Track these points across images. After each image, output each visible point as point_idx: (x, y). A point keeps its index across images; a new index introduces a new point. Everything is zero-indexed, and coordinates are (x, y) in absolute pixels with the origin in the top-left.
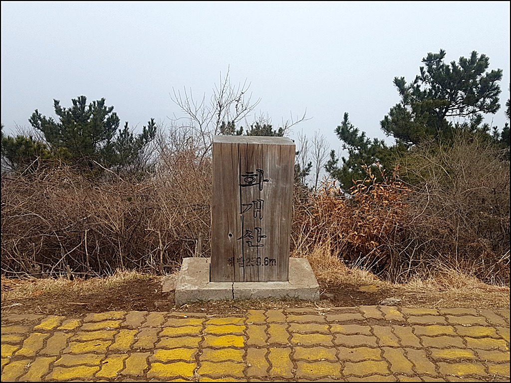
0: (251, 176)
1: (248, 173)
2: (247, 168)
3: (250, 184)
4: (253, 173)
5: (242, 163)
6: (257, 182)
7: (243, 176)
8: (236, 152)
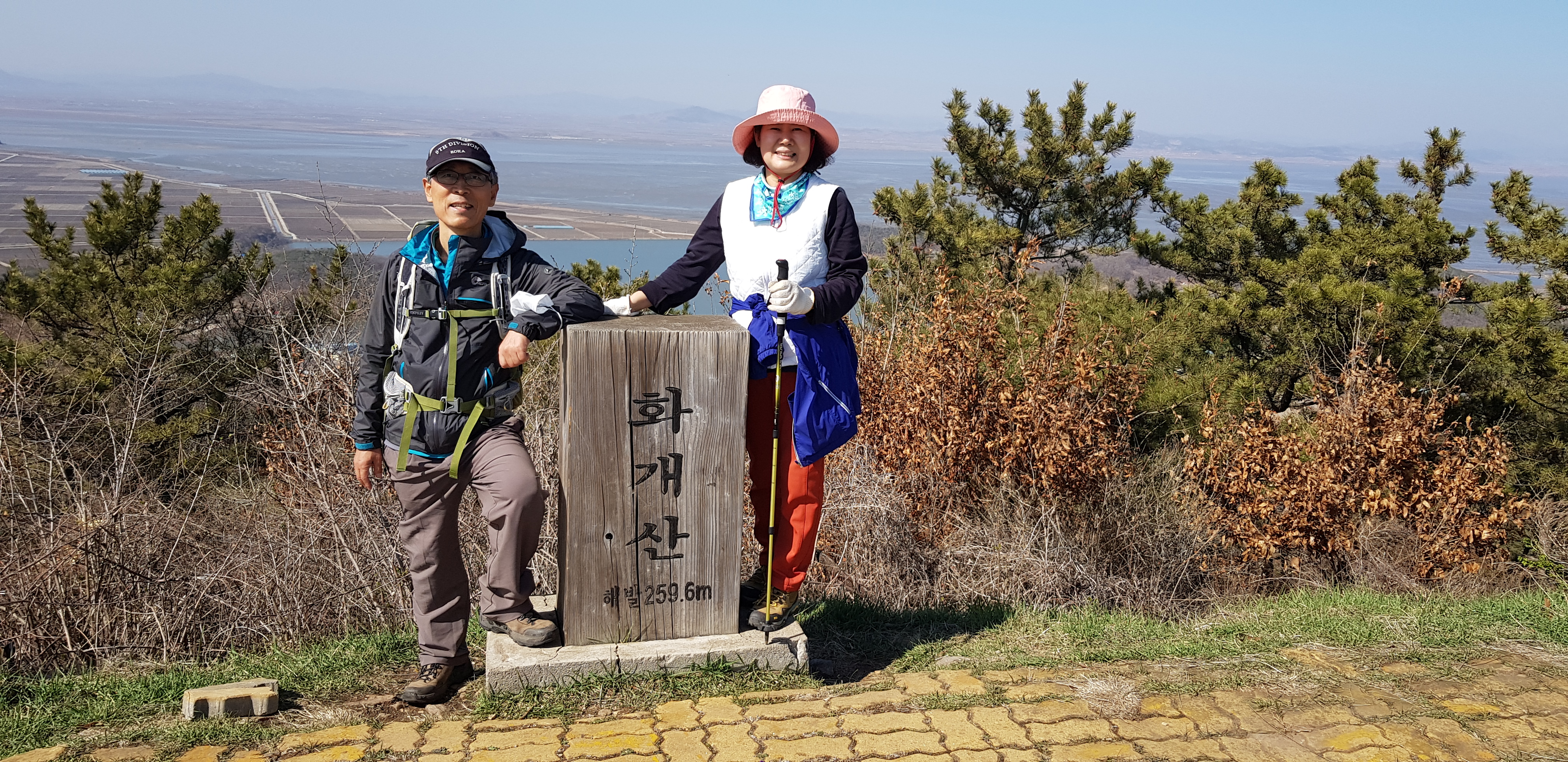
0: (655, 401)
1: (646, 395)
2: (646, 383)
3: (653, 420)
4: (658, 395)
5: (634, 374)
6: (666, 414)
7: (634, 401)
8: (620, 350)
